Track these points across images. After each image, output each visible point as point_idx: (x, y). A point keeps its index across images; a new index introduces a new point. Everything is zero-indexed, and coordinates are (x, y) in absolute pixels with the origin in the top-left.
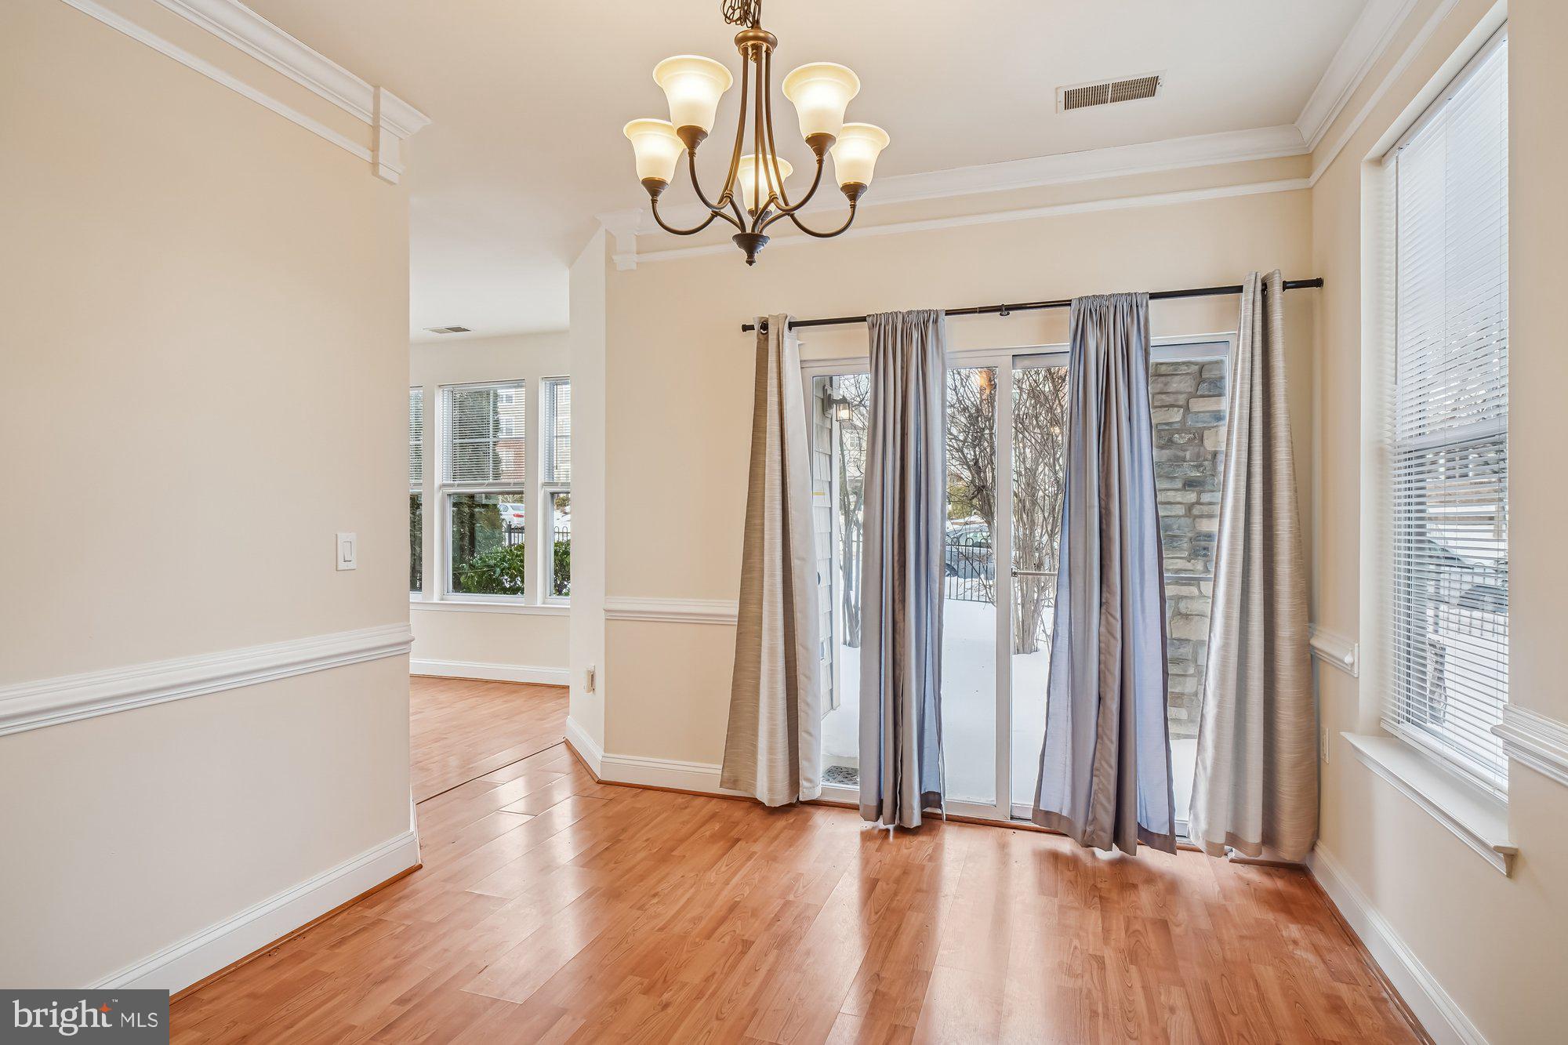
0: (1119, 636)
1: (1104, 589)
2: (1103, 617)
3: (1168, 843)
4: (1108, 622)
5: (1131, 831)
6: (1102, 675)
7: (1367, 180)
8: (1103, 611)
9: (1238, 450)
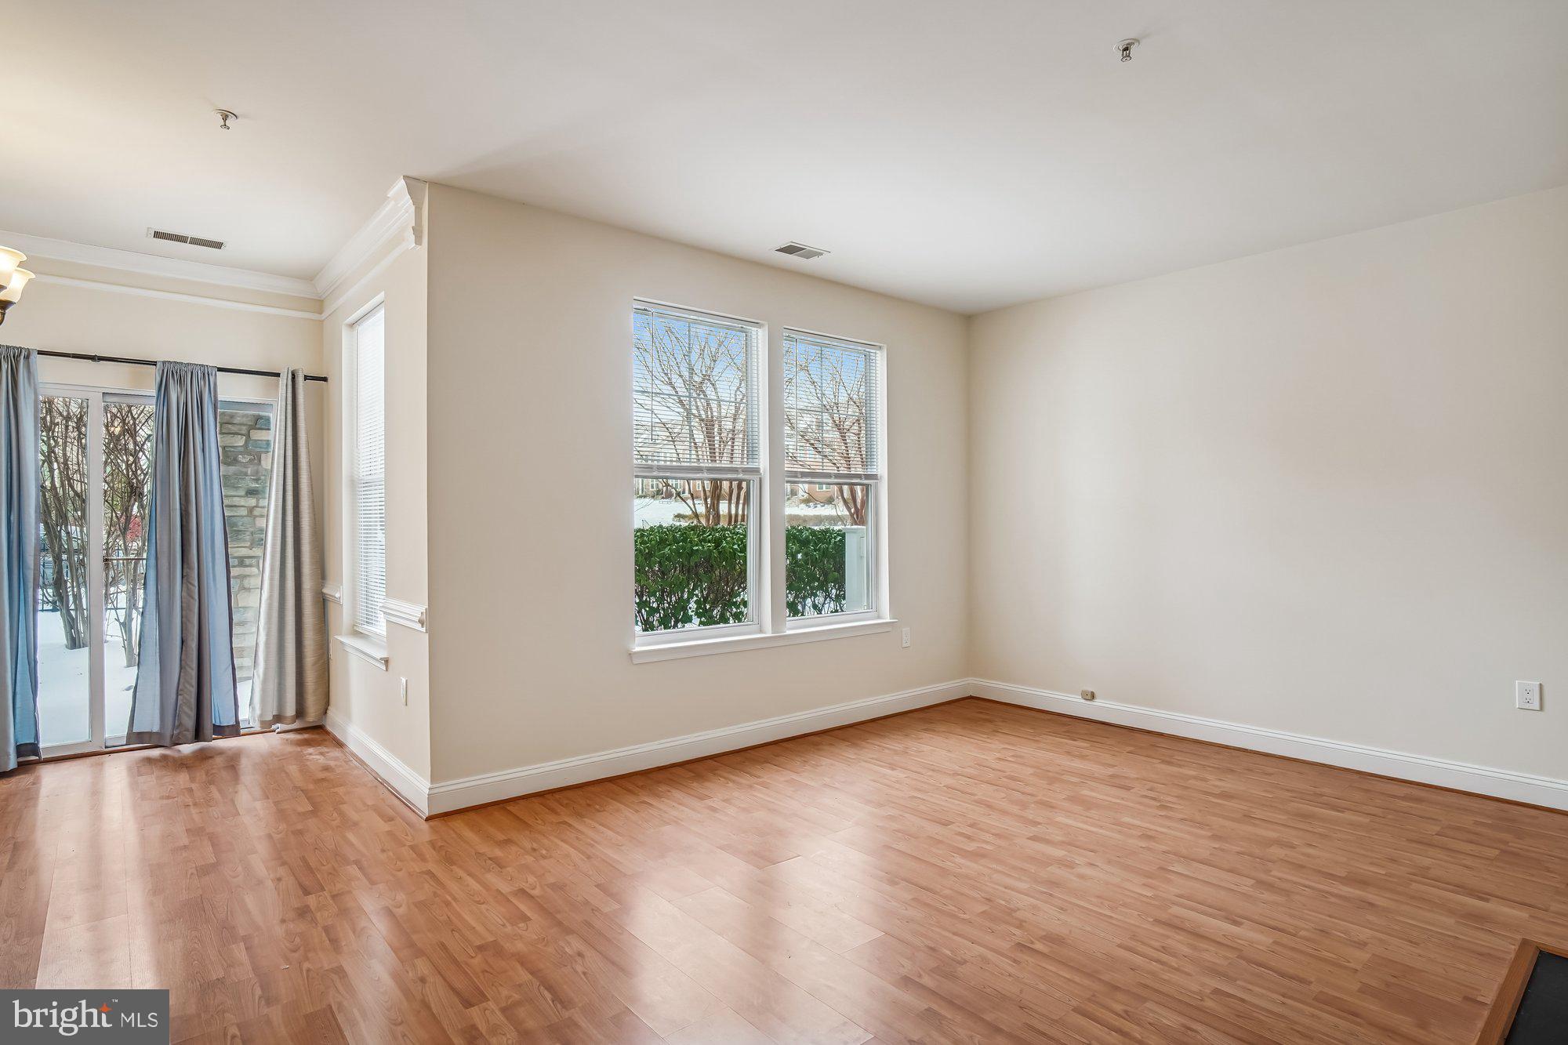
0: (196, 597)
1: (185, 566)
2: (184, 585)
3: (234, 730)
4: (188, 589)
5: (208, 729)
6: (184, 625)
7: (345, 335)
8: (184, 581)
9: (278, 476)
